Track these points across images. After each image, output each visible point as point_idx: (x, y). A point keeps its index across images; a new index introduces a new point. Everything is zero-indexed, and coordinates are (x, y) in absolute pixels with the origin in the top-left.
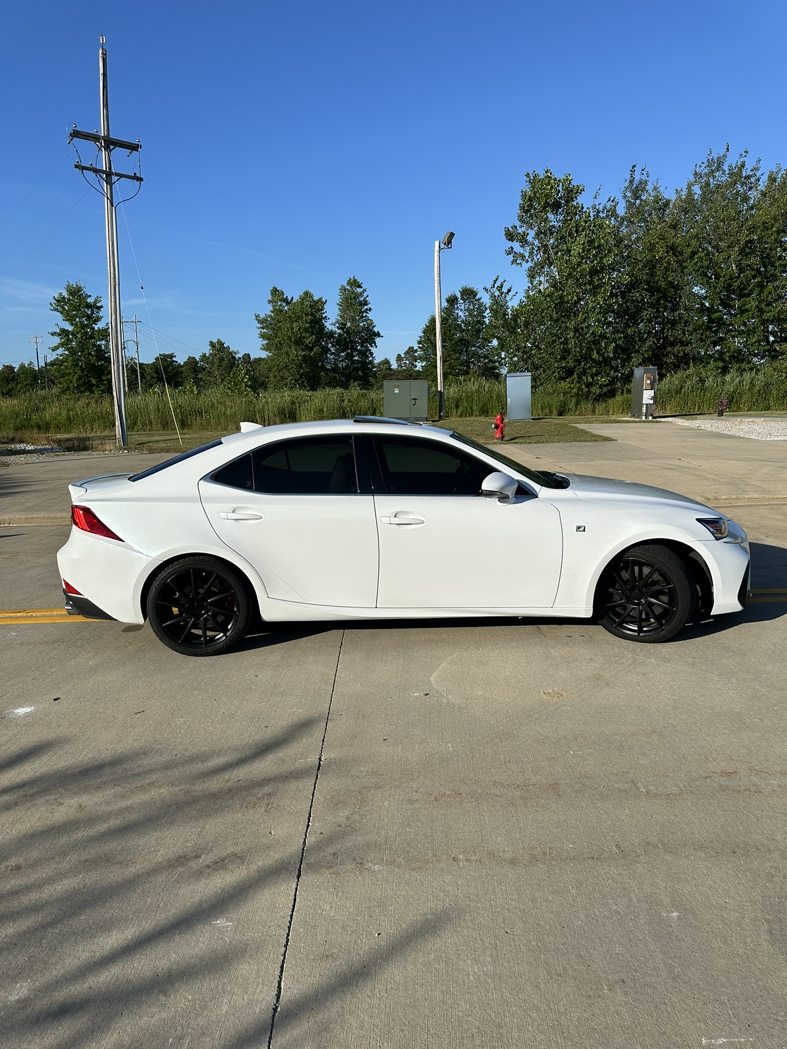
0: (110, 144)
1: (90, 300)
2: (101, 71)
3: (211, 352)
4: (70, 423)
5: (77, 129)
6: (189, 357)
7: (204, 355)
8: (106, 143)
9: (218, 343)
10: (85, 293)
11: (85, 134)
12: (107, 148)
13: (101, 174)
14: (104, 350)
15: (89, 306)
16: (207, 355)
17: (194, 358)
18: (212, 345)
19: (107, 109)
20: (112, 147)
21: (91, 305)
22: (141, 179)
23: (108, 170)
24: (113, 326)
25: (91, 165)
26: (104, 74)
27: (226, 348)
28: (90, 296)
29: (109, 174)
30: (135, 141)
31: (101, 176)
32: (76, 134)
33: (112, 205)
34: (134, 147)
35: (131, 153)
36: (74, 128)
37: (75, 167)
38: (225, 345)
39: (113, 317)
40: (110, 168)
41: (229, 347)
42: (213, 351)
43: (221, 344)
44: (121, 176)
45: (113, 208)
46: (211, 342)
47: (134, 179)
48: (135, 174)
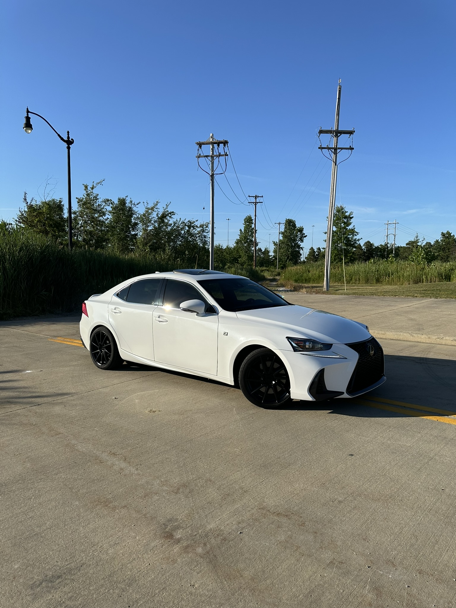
0: (338, 133)
1: (347, 214)
2: (338, 97)
3: (442, 239)
4: (319, 279)
5: (321, 129)
6: (427, 242)
7: (437, 241)
8: (336, 133)
9: (447, 233)
10: (345, 210)
11: (325, 131)
12: (337, 136)
13: (332, 150)
14: (351, 240)
15: (346, 217)
16: (439, 241)
17: (430, 243)
18: (443, 234)
19: (339, 116)
20: (339, 135)
21: (347, 217)
22: (353, 149)
23: (335, 147)
24: (329, 228)
25: (327, 146)
26: (339, 98)
27: (452, 236)
28: (347, 212)
29: (336, 149)
30: (352, 129)
31: (332, 151)
32: (321, 132)
33: (336, 165)
34: (351, 133)
35: (350, 136)
36: (320, 129)
37: (319, 149)
38: (452, 235)
39: (329, 223)
40: (336, 146)
41: (454, 235)
42: (443, 238)
43: (449, 233)
44: (342, 149)
45: (336, 166)
46: (442, 233)
47: (349, 149)
48: (350, 146)
